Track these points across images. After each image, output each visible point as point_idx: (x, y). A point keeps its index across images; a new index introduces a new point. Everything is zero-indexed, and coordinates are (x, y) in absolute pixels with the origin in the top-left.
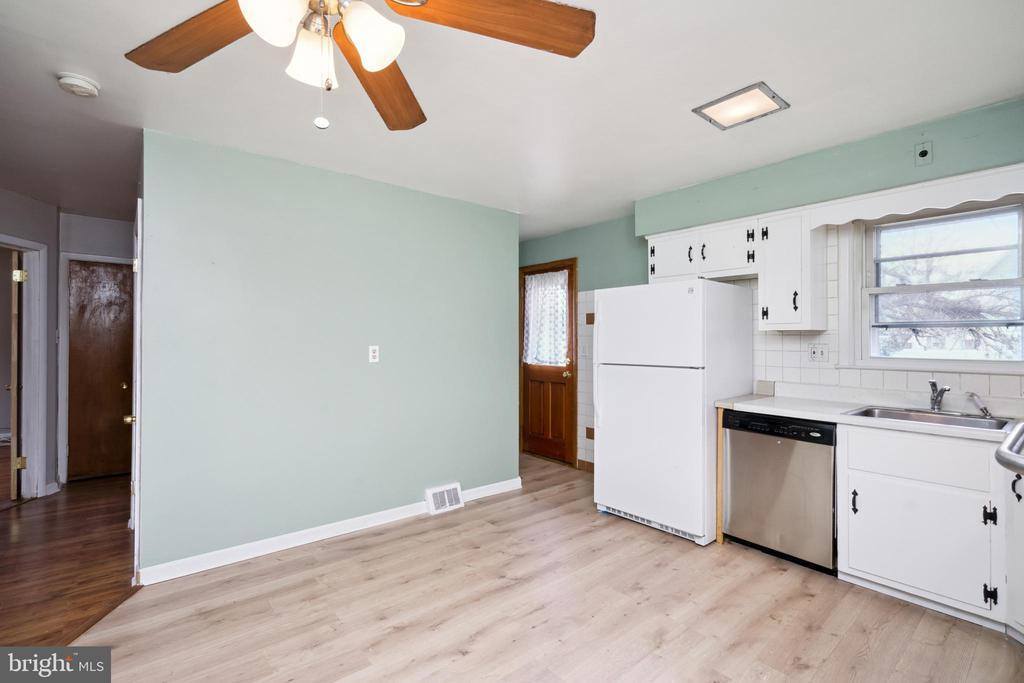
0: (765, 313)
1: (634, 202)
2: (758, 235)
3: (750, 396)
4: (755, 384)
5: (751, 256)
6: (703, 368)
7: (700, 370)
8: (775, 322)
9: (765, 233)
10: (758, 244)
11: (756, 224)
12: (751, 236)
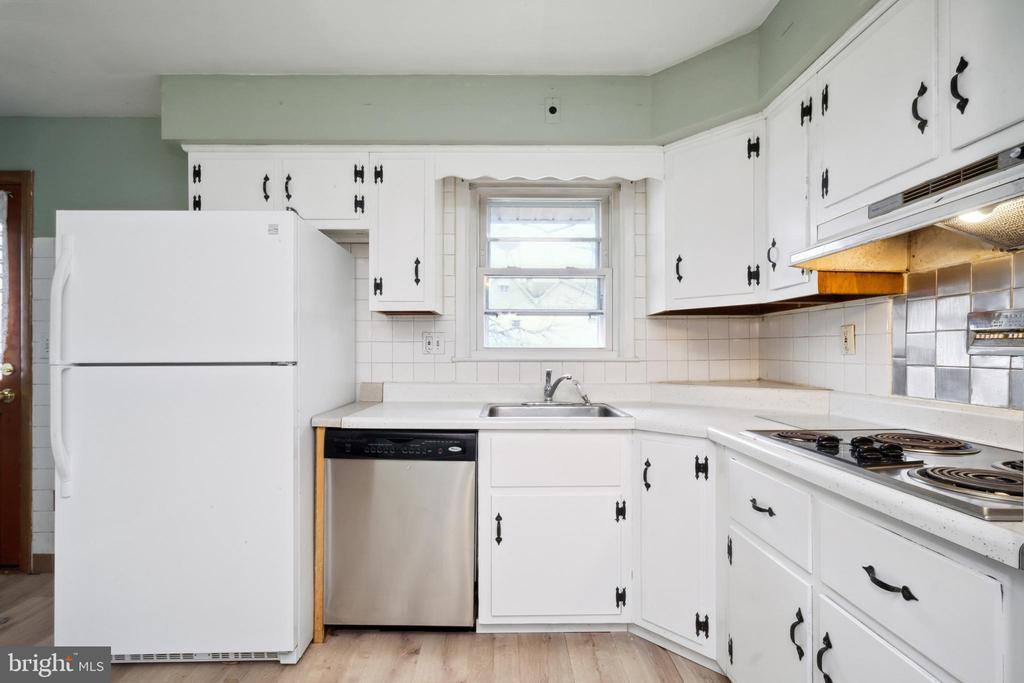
0: (378, 286)
1: (161, 79)
2: (369, 174)
3: (353, 403)
4: (358, 387)
5: (359, 204)
6: (295, 364)
7: (290, 368)
8: (390, 300)
9: (379, 174)
10: (367, 188)
11: (368, 158)
12: (359, 174)
